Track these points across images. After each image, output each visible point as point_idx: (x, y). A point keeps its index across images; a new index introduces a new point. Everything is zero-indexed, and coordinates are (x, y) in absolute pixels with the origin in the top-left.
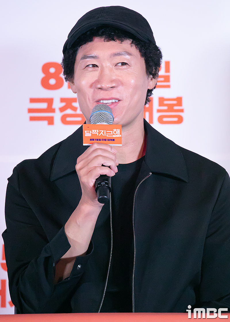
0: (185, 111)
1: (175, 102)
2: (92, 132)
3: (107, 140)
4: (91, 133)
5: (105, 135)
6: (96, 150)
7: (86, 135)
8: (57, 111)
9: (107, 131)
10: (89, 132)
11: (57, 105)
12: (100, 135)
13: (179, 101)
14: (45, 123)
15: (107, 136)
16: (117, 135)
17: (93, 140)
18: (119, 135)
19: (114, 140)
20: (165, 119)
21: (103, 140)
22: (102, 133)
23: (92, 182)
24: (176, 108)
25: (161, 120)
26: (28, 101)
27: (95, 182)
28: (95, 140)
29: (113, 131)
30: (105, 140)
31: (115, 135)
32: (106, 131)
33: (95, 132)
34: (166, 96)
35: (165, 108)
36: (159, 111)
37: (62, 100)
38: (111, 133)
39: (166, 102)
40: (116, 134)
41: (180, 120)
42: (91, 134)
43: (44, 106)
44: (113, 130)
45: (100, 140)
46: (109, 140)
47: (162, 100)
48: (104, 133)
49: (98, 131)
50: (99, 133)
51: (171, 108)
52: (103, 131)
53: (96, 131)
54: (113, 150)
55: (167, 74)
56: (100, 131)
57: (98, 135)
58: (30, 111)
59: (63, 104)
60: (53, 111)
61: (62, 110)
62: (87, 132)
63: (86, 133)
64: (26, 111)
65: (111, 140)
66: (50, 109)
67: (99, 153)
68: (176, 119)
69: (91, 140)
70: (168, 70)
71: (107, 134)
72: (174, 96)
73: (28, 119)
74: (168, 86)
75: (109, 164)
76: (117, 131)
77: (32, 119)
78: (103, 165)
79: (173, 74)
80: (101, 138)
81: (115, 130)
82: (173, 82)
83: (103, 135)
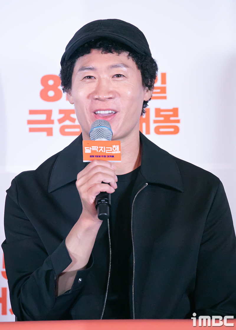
0: (181, 121)
1: (171, 113)
2: (92, 148)
3: (106, 156)
4: (91, 150)
5: (105, 152)
6: (96, 167)
7: (86, 152)
8: (56, 122)
9: (107, 148)
10: (89, 149)
11: (56, 116)
12: (99, 151)
13: (175, 111)
14: (45, 134)
15: (107, 152)
16: (116, 152)
17: (93, 156)
18: (118, 152)
19: (113, 156)
20: (162, 130)
21: (102, 156)
22: (101, 149)
23: (93, 199)
24: (172, 118)
25: (157, 131)
26: (28, 112)
27: (95, 199)
28: (95, 156)
29: (112, 147)
30: (105, 156)
31: (114, 152)
32: (105, 148)
33: (95, 148)
34: (163, 107)
35: (162, 119)
36: (155, 122)
37: (61, 112)
38: (110, 149)
39: (162, 113)
40: (115, 150)
41: (176, 130)
42: (90, 151)
43: (43, 117)
44: (113, 146)
45: (100, 157)
46: (108, 156)
47: (158, 111)
48: (103, 149)
49: (97, 148)
50: (99, 149)
51: (167, 119)
52: (102, 147)
53: (96, 148)
54: (112, 167)
55: (163, 85)
56: (100, 147)
57: (97, 151)
58: (30, 122)
59: (62, 116)
60: (52, 122)
61: (60, 121)
62: (87, 149)
63: (86, 149)
64: (26, 122)
65: (111, 156)
66: (49, 120)
67: (99, 170)
68: (172, 130)
69: (91, 156)
70: (164, 81)
71: (106, 150)
72: (171, 107)
73: (28, 130)
74: (165, 98)
75: (108, 181)
76: (116, 147)
77: (31, 130)
78: (103, 182)
79: (169, 86)
80: (101, 155)
81: (114, 146)
82: (169, 93)
83: (103, 151)
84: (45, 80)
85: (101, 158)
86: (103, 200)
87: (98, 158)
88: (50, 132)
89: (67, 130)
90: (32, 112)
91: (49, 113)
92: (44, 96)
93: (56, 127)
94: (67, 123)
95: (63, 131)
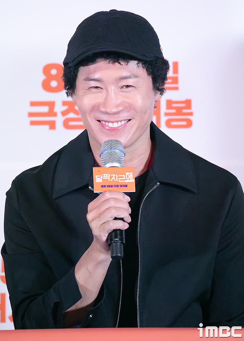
0: (194, 114)
1: (183, 105)
2: (103, 177)
3: (119, 186)
4: (103, 178)
5: (117, 181)
6: (108, 200)
7: (97, 182)
8: (59, 115)
9: (119, 176)
10: (100, 177)
11: (59, 108)
12: (111, 180)
13: (188, 103)
14: (47, 127)
15: (119, 181)
16: (130, 180)
17: (105, 186)
18: (131, 180)
19: (126, 186)
20: (173, 123)
21: (115, 186)
22: (113, 178)
23: (105, 236)
24: (185, 111)
25: (168, 124)
26: (29, 104)
28: (106, 186)
29: (125, 175)
30: (118, 186)
31: (128, 180)
32: (118, 176)
33: (106, 176)
34: (174, 99)
35: (173, 111)
36: (166, 114)
37: (64, 103)
38: (123, 177)
39: (174, 105)
40: (129, 178)
41: (189, 124)
42: (102, 180)
43: (45, 109)
44: (126, 173)
45: (112, 186)
46: (121, 186)
47: (169, 103)
48: (115, 177)
49: (109, 176)
50: (111, 177)
51: (179, 111)
52: (115, 175)
53: (108, 176)
55: (175, 75)
56: (111, 175)
57: (109, 180)
58: (31, 115)
59: (65, 108)
60: (55, 115)
61: (64, 113)
62: (98, 177)
63: (96, 178)
64: (27, 115)
65: (124, 186)
66: (52, 113)
67: (112, 203)
68: (184, 123)
69: (102, 186)
70: (176, 71)
71: (119, 179)
72: (183, 99)
73: (28, 123)
74: (177, 88)
75: (122, 217)
76: (129, 174)
77: (33, 123)
79: (181, 76)
80: (113, 184)
81: (127, 174)
82: (181, 84)
83: (115, 180)
84: (47, 69)
85: (113, 188)
86: (116, 239)
87: (110, 189)
88: (52, 125)
89: (71, 123)
90: (33, 104)
91: (51, 105)
92: (46, 86)
93: (59, 120)
94: (72, 115)
95: (66, 125)
